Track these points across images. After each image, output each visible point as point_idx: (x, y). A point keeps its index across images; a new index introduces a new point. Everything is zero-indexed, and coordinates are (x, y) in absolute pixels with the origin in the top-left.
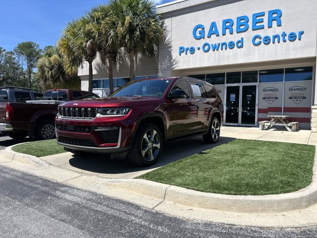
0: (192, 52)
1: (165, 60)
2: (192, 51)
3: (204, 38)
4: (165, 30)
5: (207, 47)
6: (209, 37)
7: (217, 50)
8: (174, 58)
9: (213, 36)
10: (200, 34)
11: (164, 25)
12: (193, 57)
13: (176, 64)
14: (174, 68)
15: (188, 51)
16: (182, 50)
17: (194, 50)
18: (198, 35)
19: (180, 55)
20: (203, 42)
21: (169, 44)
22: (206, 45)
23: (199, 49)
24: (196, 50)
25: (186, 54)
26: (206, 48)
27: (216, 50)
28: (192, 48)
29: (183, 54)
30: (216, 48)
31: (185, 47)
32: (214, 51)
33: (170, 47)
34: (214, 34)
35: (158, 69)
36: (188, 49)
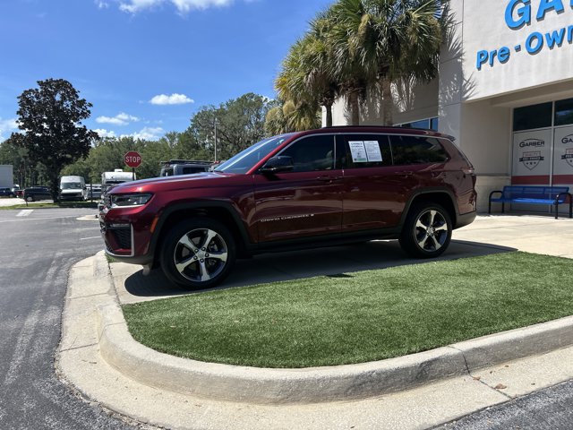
0: (503, 59)
1: (449, 85)
2: (504, 55)
3: (529, 23)
4: (450, 22)
5: (535, 43)
6: (540, 18)
7: (560, 45)
8: (467, 78)
9: (551, 15)
10: (520, 15)
11: (449, 13)
12: (506, 69)
13: (470, 88)
14: (468, 97)
15: (496, 58)
16: (483, 58)
17: (509, 54)
18: (516, 18)
19: (479, 69)
20: (527, 31)
21: (458, 48)
22: (532, 37)
23: (518, 49)
24: (513, 53)
25: (492, 65)
26: (535, 45)
27: (556, 46)
28: (502, 50)
29: (485, 66)
30: (555, 40)
31: (490, 50)
32: (551, 47)
33: (460, 54)
34: (552, 8)
35: (437, 104)
36: (494, 54)
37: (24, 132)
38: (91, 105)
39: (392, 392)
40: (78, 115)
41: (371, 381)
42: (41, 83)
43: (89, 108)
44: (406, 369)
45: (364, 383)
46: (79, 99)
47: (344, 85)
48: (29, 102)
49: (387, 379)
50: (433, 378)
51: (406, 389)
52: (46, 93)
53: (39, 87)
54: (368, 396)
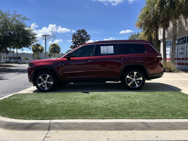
37: (73, 45)
38: (90, 36)
39: (17, 130)
40: (87, 39)
41: (12, 125)
42: (77, 31)
43: (90, 37)
44: (24, 124)
45: (10, 125)
46: (87, 35)
47: (159, 23)
48: (75, 36)
49: (17, 125)
50: (33, 129)
51: (22, 130)
52: (79, 34)
53: (77, 32)
54: (10, 129)
